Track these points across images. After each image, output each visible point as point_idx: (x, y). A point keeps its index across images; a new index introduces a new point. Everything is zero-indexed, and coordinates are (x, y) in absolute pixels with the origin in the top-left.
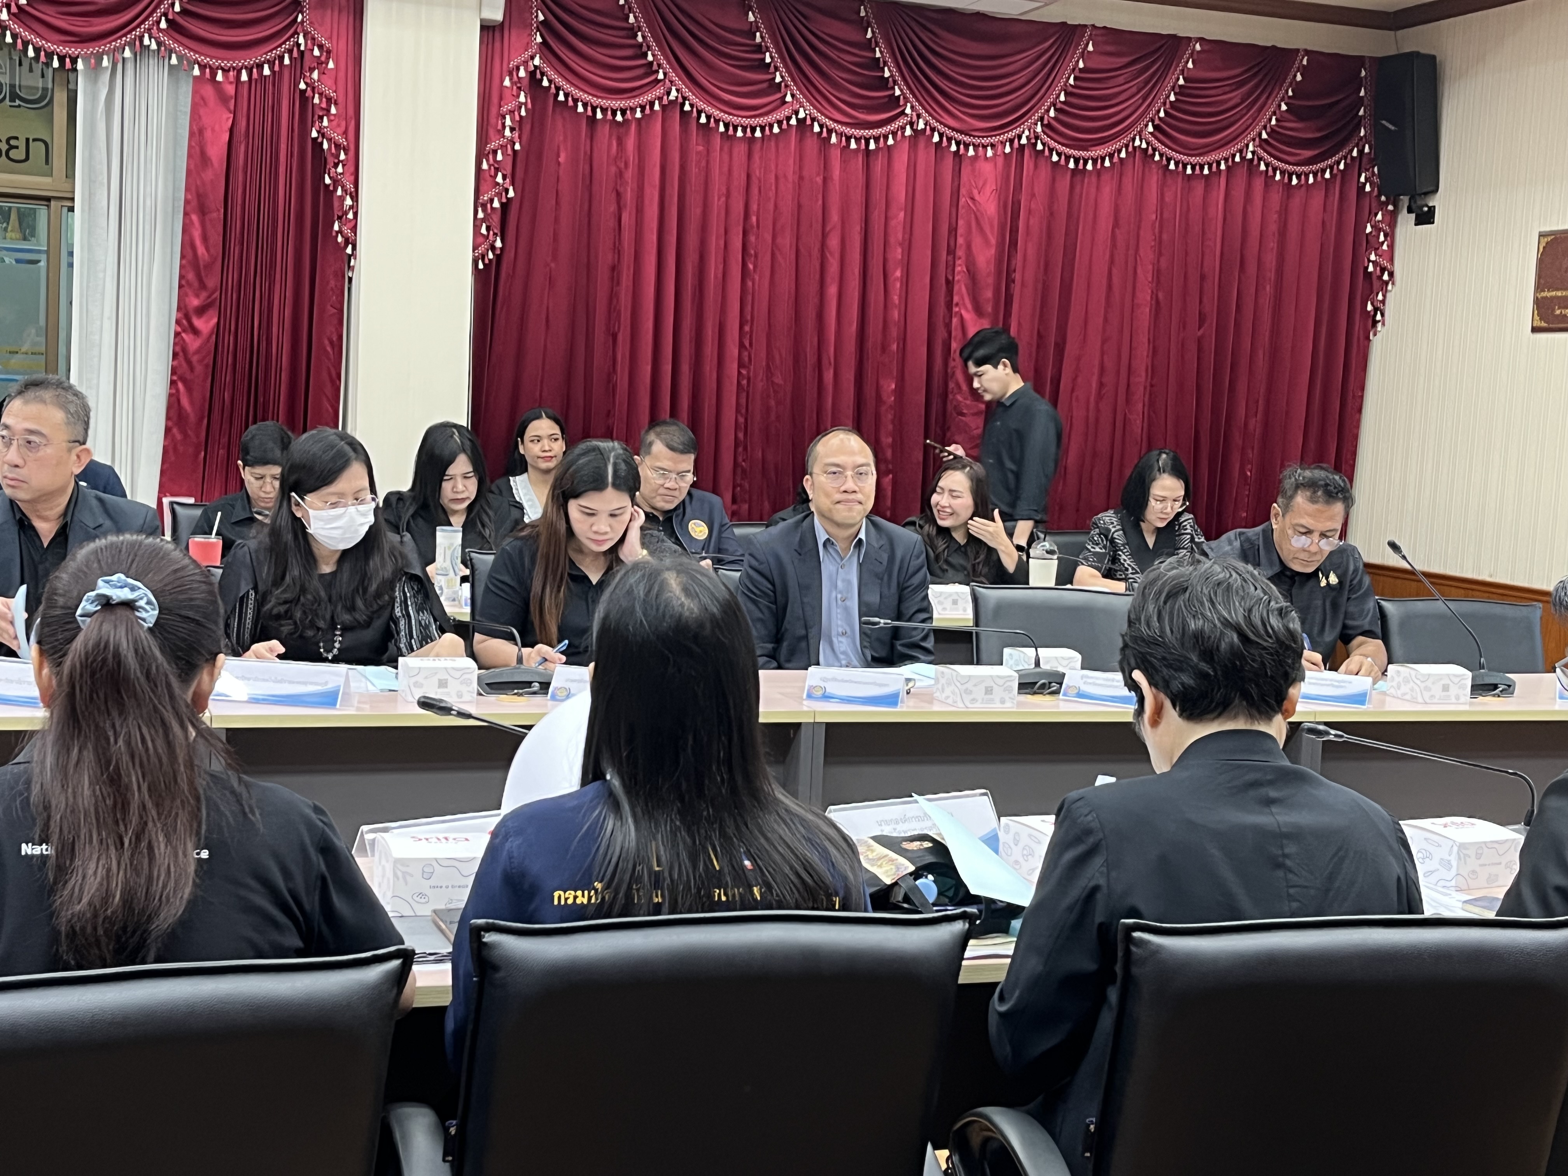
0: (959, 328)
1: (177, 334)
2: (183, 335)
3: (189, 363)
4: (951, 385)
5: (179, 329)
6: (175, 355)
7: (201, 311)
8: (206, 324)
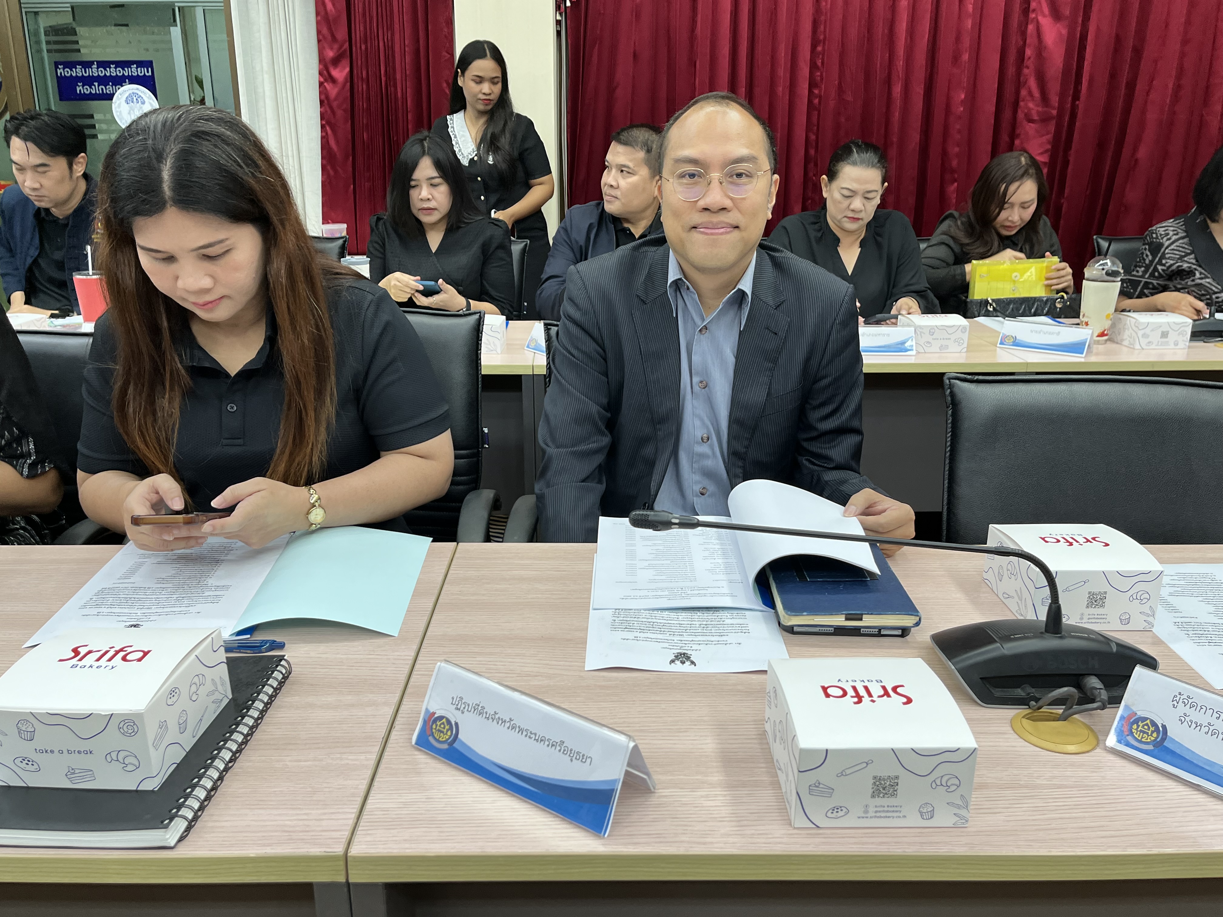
0: (1035, 33)
1: (321, 84)
2: (325, 84)
3: (331, 108)
4: (1024, 93)
5: (322, 80)
6: (322, 102)
7: (336, 61)
8: (340, 73)
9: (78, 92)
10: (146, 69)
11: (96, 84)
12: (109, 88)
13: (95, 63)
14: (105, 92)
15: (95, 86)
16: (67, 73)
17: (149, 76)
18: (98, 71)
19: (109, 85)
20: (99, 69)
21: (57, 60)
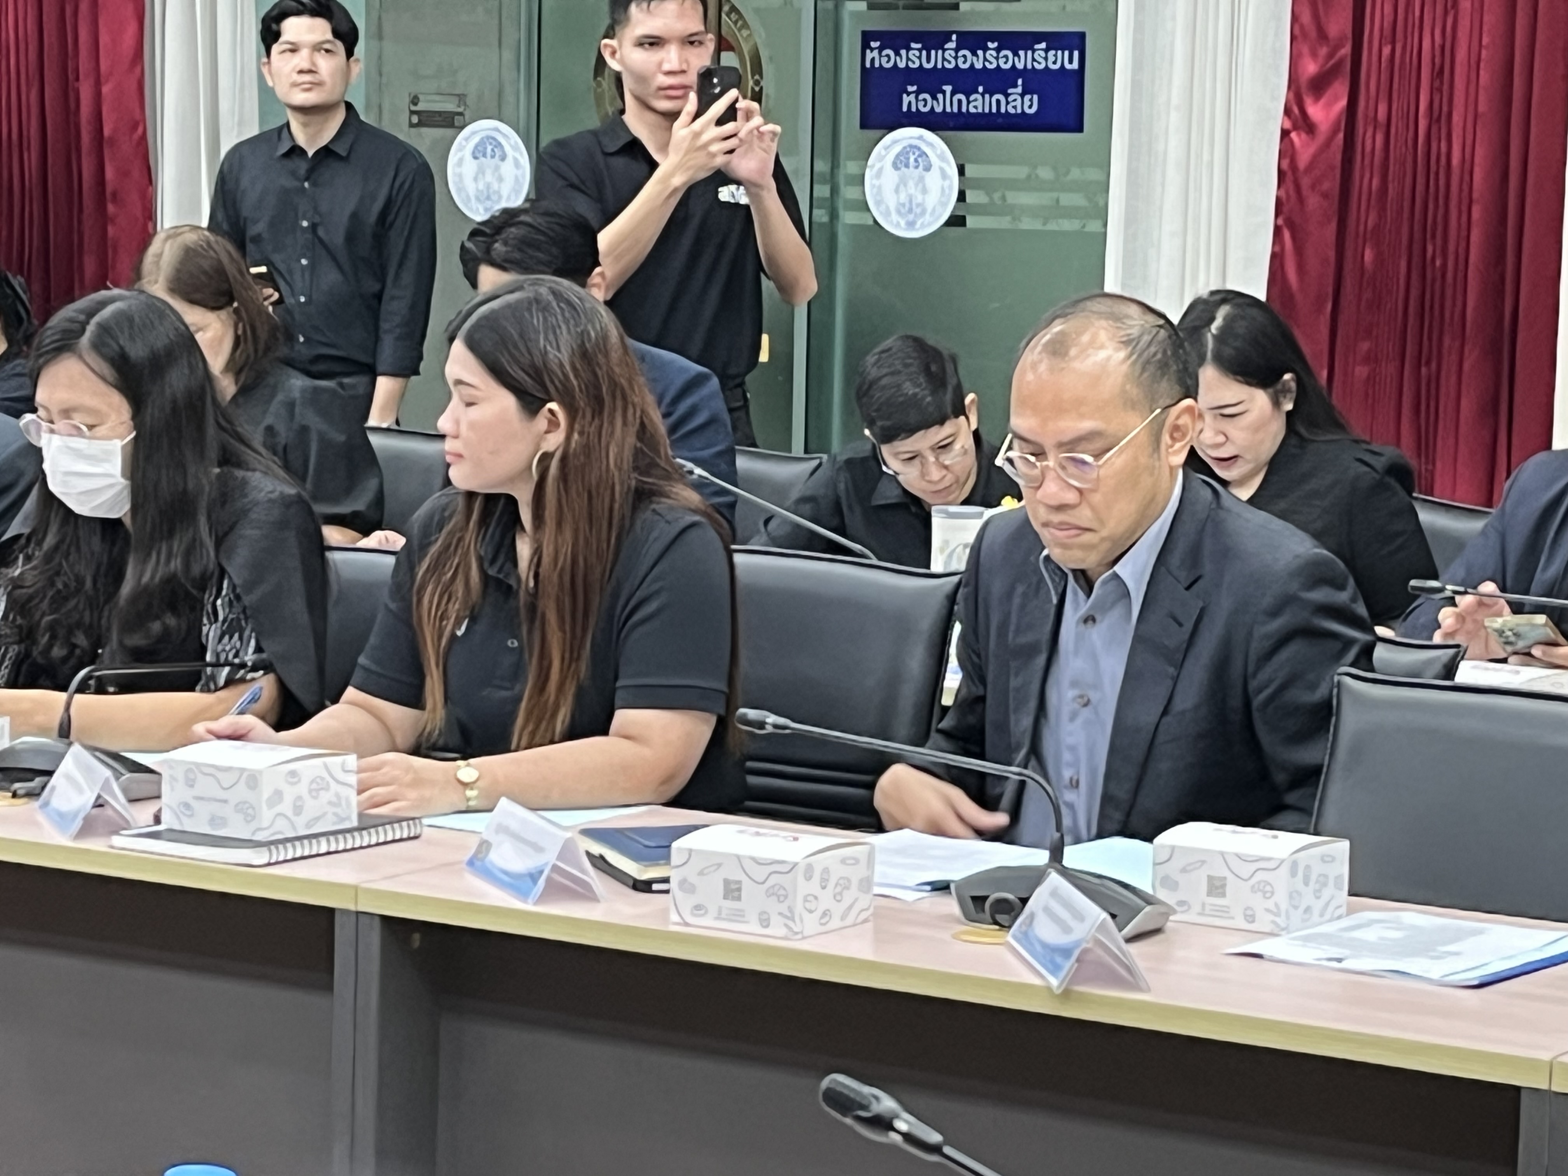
2: (1293, 134)
3: (1298, 190)
5: (1288, 125)
6: (1281, 174)
7: (1319, 86)
8: (1326, 112)
9: (905, 109)
10: (1067, 53)
11: (948, 89)
12: (976, 100)
13: (954, 37)
14: (964, 110)
15: (944, 93)
16: (886, 59)
17: (1073, 71)
18: (956, 58)
19: (977, 92)
20: (961, 53)
21: (868, 28)
